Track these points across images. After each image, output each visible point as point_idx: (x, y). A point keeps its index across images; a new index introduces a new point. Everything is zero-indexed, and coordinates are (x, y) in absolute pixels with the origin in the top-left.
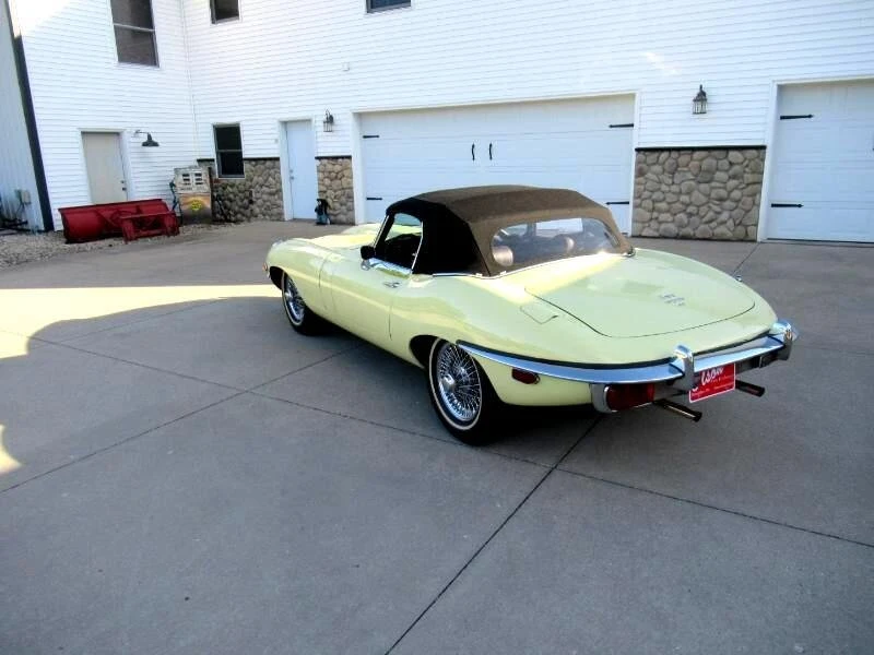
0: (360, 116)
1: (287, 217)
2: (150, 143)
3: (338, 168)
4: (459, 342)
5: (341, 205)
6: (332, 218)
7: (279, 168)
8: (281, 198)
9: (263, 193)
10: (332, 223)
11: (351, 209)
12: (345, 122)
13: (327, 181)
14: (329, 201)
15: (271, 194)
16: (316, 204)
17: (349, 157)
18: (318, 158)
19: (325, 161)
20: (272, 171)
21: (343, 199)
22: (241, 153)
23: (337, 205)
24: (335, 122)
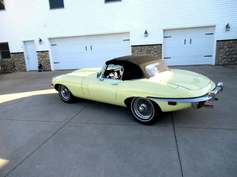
0: (50, 39)
1: (28, 70)
3: (44, 54)
4: (147, 97)
5: (46, 65)
6: (43, 69)
7: (24, 55)
8: (25, 64)
9: (19, 63)
10: (44, 71)
11: (50, 66)
12: (46, 41)
13: (41, 59)
14: (42, 64)
15: (21, 63)
16: (38, 66)
17: (48, 51)
18: (37, 52)
19: (40, 53)
20: (21, 57)
21: (47, 64)
22: (9, 52)
23: (45, 65)
24: (42, 41)
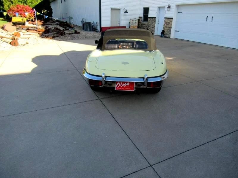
0: (178, 6)
1: (155, 34)
2: (126, 12)
3: (169, 21)
5: (168, 32)
6: (165, 36)
7: (155, 20)
8: (155, 29)
9: (151, 27)
10: (165, 37)
11: (170, 34)
12: (173, 8)
13: (166, 25)
14: (165, 31)
15: (153, 27)
17: (172, 18)
18: (165, 18)
19: (166, 19)
20: (154, 21)
21: (169, 31)
22: (148, 16)
23: (167, 32)
24: (171, 8)
